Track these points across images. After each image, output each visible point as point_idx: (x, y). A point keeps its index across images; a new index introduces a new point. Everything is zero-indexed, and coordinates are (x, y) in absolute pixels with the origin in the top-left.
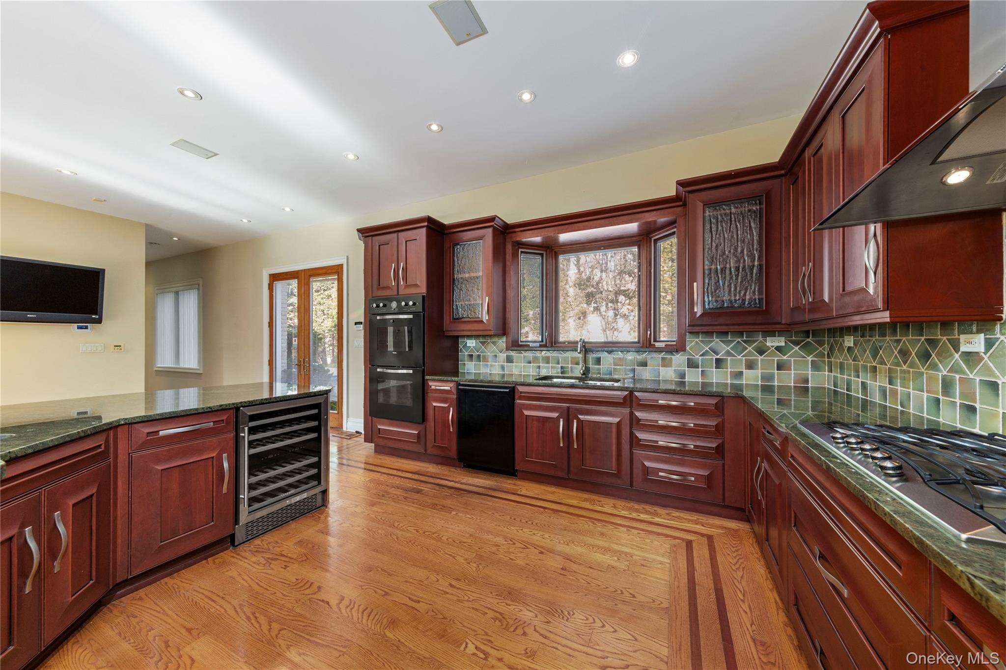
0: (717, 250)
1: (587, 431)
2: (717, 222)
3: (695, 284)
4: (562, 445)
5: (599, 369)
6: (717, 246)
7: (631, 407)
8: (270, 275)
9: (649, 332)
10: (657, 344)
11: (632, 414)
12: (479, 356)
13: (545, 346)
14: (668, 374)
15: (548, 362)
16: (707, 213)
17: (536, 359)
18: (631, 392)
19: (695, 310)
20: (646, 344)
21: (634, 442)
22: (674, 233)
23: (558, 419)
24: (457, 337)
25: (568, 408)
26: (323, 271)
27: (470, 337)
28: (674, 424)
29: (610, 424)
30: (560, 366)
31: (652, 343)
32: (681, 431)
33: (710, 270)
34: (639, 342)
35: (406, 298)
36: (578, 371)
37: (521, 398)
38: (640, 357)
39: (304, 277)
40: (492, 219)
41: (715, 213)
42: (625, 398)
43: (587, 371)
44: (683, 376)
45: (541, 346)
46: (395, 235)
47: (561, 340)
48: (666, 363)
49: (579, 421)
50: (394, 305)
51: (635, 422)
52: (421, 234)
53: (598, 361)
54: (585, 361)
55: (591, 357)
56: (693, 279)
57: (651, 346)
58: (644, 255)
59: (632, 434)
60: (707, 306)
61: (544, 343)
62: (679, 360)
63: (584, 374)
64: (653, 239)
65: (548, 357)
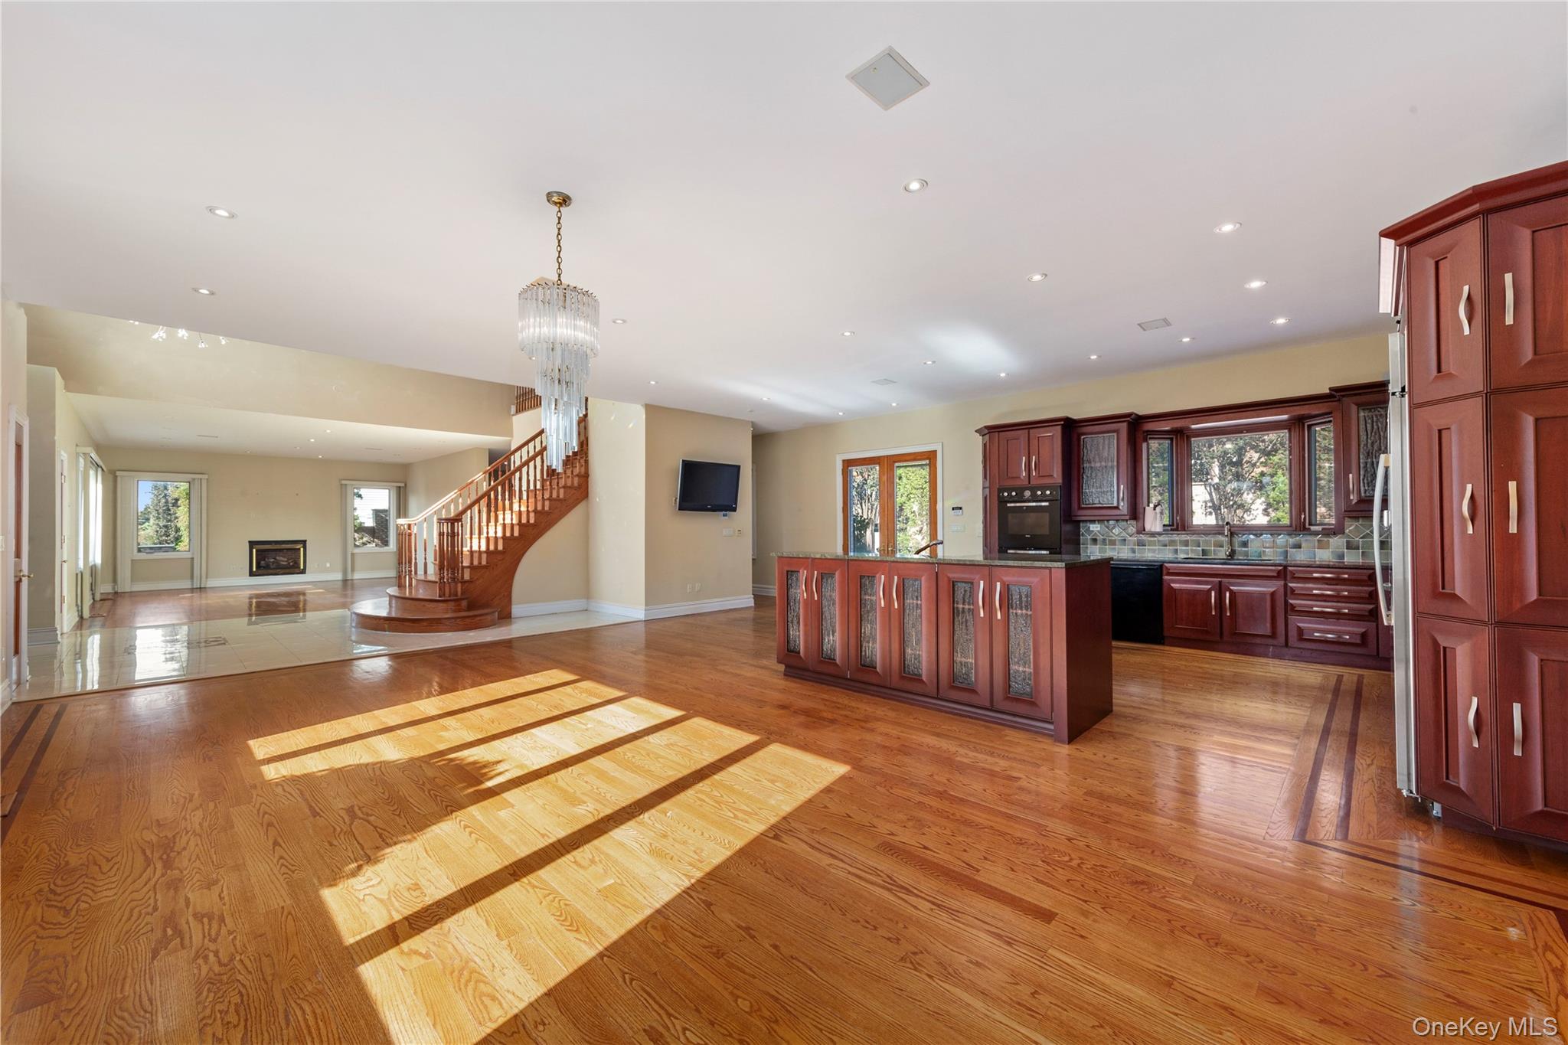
0: (1372, 446)
1: (1239, 600)
2: (1373, 421)
3: (1351, 475)
4: (1214, 613)
5: (1247, 552)
6: (1373, 443)
7: (1285, 579)
8: (844, 461)
9: (1303, 516)
10: (1313, 528)
11: (1286, 586)
12: (1104, 539)
13: (1177, 530)
14: (1324, 556)
15: (1187, 545)
16: (1362, 414)
17: (1172, 543)
18: (1285, 567)
19: (1352, 498)
20: (1301, 526)
21: (1290, 609)
22: (1330, 421)
23: (1209, 591)
24: (1079, 522)
25: (1220, 582)
26: (912, 457)
27: (1093, 521)
28: (1329, 593)
29: (1263, 594)
30: (1200, 549)
31: (1307, 526)
32: (1337, 598)
33: (1366, 463)
34: (1291, 526)
35: (1043, 488)
36: (1223, 553)
37: (1169, 574)
38: (1292, 541)
39: (888, 464)
40: (1129, 415)
41: (1370, 414)
42: (1279, 572)
43: (1232, 554)
44: (1342, 556)
45: (1172, 530)
46: (1027, 431)
47: (1195, 523)
48: (1321, 545)
49: (1232, 592)
50: (1027, 494)
51: (1289, 592)
52: (1057, 432)
53: (1245, 544)
54: (1231, 543)
55: (1237, 540)
56: (1347, 471)
57: (1305, 529)
58: (1295, 441)
59: (1286, 602)
60: (1363, 494)
61: (1175, 527)
62: (1337, 542)
63: (1230, 555)
64: (1306, 424)
65: (1187, 541)
